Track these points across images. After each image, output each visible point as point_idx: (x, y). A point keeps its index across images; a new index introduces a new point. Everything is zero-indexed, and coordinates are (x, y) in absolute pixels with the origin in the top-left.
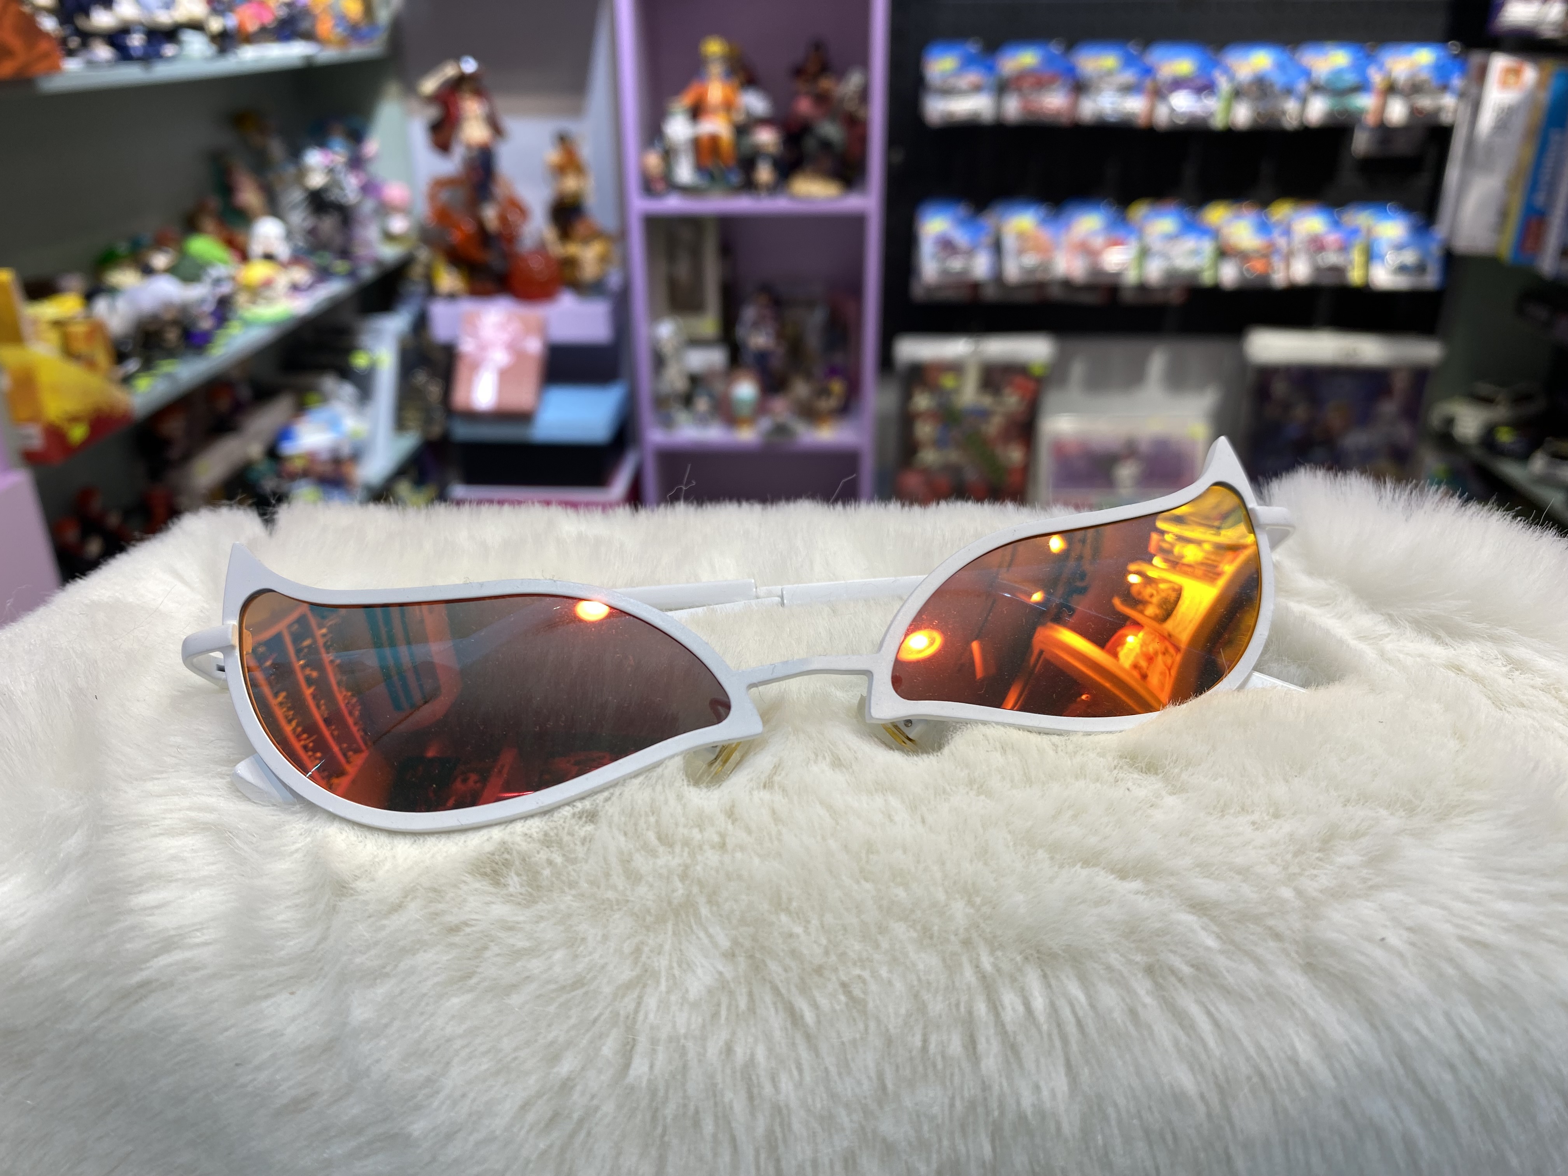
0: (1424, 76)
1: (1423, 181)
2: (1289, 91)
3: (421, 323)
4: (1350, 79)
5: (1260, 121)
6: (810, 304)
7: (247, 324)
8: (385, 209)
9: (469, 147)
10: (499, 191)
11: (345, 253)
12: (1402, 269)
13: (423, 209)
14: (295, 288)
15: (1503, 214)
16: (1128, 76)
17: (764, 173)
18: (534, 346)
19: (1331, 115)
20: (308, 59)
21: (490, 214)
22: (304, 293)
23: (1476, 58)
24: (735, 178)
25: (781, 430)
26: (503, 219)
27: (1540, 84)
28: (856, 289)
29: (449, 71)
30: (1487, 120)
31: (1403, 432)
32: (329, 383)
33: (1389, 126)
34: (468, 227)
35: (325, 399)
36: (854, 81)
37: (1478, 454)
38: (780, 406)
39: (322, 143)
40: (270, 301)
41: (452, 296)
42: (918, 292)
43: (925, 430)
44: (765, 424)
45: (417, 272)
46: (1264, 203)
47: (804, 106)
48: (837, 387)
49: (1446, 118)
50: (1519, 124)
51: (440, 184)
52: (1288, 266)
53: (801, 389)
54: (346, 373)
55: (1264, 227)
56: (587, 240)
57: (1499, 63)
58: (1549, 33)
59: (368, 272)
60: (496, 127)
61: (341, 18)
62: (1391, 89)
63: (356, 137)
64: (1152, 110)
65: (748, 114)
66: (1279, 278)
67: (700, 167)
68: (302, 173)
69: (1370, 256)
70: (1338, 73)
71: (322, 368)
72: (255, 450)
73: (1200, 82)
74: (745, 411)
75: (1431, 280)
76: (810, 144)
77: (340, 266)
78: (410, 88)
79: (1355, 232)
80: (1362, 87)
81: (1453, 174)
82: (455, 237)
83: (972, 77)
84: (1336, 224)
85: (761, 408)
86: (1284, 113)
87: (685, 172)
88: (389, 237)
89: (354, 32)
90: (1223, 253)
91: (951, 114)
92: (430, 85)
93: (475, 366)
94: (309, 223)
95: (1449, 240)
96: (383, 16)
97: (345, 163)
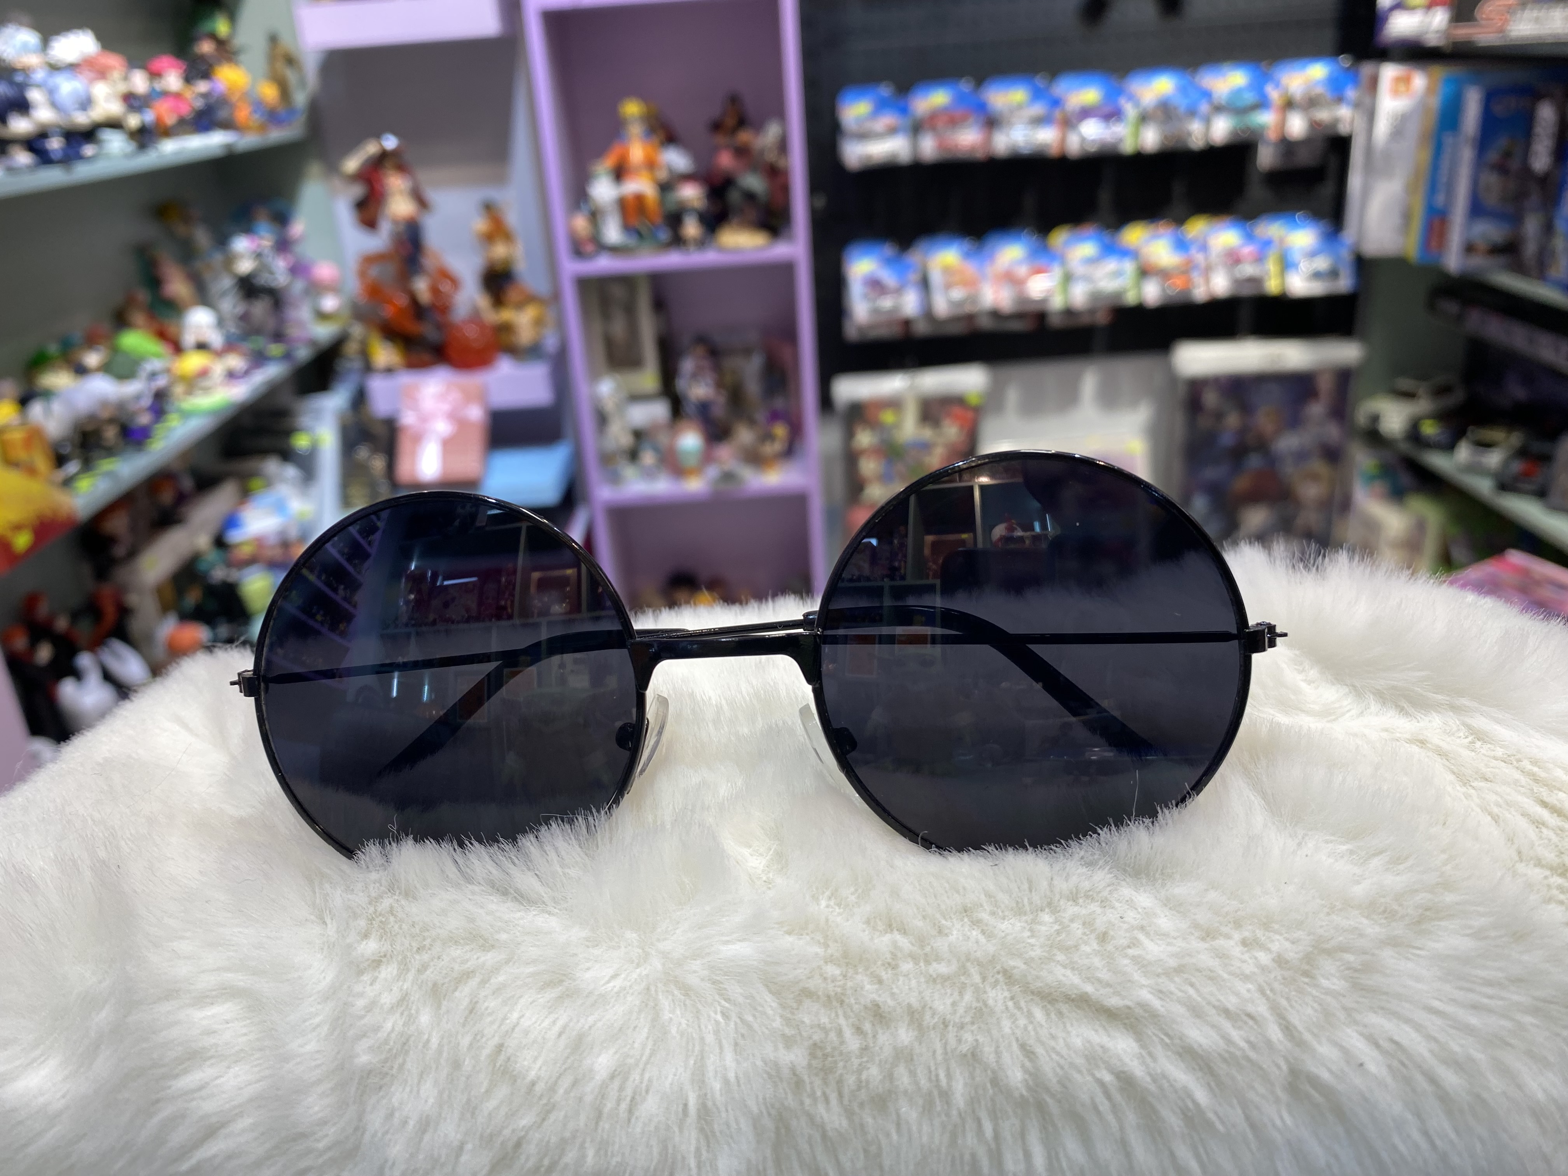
0: (1319, 90)
1: (1327, 190)
2: (1192, 113)
3: (360, 399)
4: (1249, 98)
5: (1166, 143)
6: (747, 352)
7: (186, 415)
8: (316, 289)
9: (395, 222)
10: (428, 262)
11: (278, 336)
12: (1317, 275)
13: (353, 286)
14: (231, 375)
15: (1407, 217)
16: (1038, 109)
17: (691, 228)
18: (476, 413)
19: (1234, 133)
20: (228, 147)
21: (422, 286)
22: (241, 380)
23: (1367, 69)
24: (664, 235)
25: (728, 477)
26: (435, 291)
27: (1429, 90)
28: (790, 334)
29: (371, 149)
30: (1382, 127)
31: (1333, 432)
32: (272, 466)
33: (1291, 140)
34: (402, 301)
35: (269, 483)
36: (772, 132)
37: (1405, 448)
38: (726, 453)
39: (248, 229)
40: (207, 390)
41: (389, 371)
42: (851, 332)
43: (869, 467)
44: (713, 472)
45: (351, 348)
46: (1180, 221)
47: (726, 160)
48: (780, 430)
49: (1343, 129)
50: (1414, 130)
51: (369, 260)
52: (1207, 281)
53: (745, 435)
54: (287, 455)
55: (1181, 245)
56: (520, 306)
57: (1389, 72)
58: (1433, 40)
59: (303, 354)
60: (421, 202)
61: (258, 104)
62: (1289, 104)
63: (282, 219)
64: (1063, 140)
65: (670, 170)
66: (1200, 293)
67: (627, 227)
68: (230, 260)
69: (1286, 264)
70: (1237, 92)
71: (264, 452)
72: (203, 541)
73: (1107, 109)
74: (692, 462)
75: (1344, 284)
76: (734, 197)
77: (275, 349)
78: (332, 168)
79: (1267, 243)
80: (1262, 104)
81: (1355, 181)
82: (387, 312)
83: (886, 120)
84: (1250, 237)
85: (707, 458)
86: (1189, 134)
87: (613, 233)
88: (322, 316)
89: (273, 117)
90: (1144, 272)
91: (869, 157)
92: (352, 164)
93: (418, 438)
94: (240, 309)
95: (1357, 244)
96: (300, 99)
97: (272, 247)
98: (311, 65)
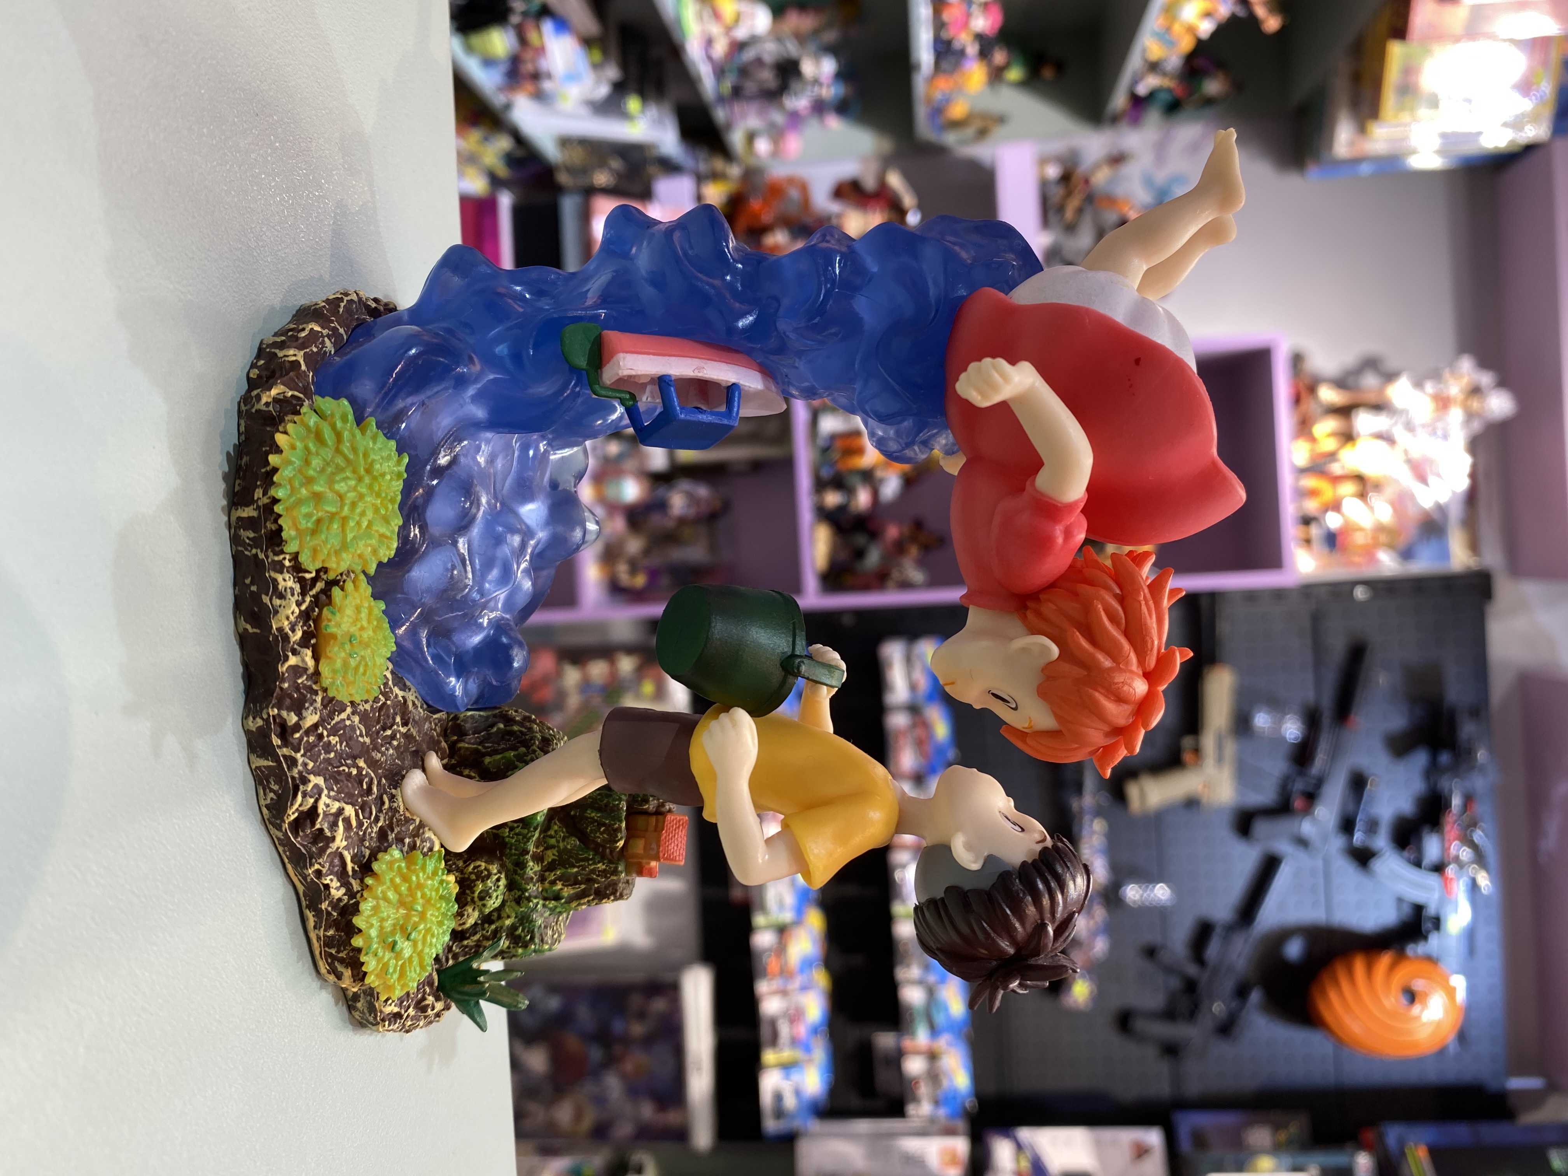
0: (945, 1083)
1: (855, 1101)
3: (669, 167)
4: (940, 1019)
6: (713, 548)
8: (777, 135)
9: (839, 216)
11: (737, 92)
12: (778, 1097)
13: (778, 171)
14: (709, 42)
17: (833, 499)
19: (909, 1008)
20: (917, 67)
22: (705, 52)
23: (961, 1124)
24: (825, 473)
29: (908, 200)
30: (912, 1145)
31: (624, 1130)
32: (612, 72)
33: (902, 1060)
35: (596, 68)
36: (916, 575)
38: (617, 526)
39: (841, 75)
40: (700, 17)
43: (598, 670)
45: (719, 164)
46: (828, 963)
47: (892, 532)
48: (640, 581)
49: (911, 1109)
51: (804, 188)
52: (774, 993)
53: (634, 546)
54: (620, 89)
55: (807, 964)
57: (961, 1145)
59: (720, 114)
61: (949, 99)
62: (933, 1057)
63: (842, 108)
65: (881, 481)
66: (763, 987)
67: (834, 437)
68: (814, 54)
69: (787, 1067)
70: (946, 1009)
71: (624, 65)
74: (610, 492)
75: (770, 1125)
76: (860, 540)
77: (726, 88)
79: (808, 1049)
80: (934, 1031)
81: (863, 1126)
83: (923, 683)
84: (815, 1031)
85: (613, 507)
86: (908, 966)
87: (829, 424)
88: (751, 137)
89: (937, 111)
90: (782, 930)
91: (890, 665)
94: (768, 59)
95: (806, 1134)
96: (950, 138)
97: (820, 96)
98: (981, 152)
